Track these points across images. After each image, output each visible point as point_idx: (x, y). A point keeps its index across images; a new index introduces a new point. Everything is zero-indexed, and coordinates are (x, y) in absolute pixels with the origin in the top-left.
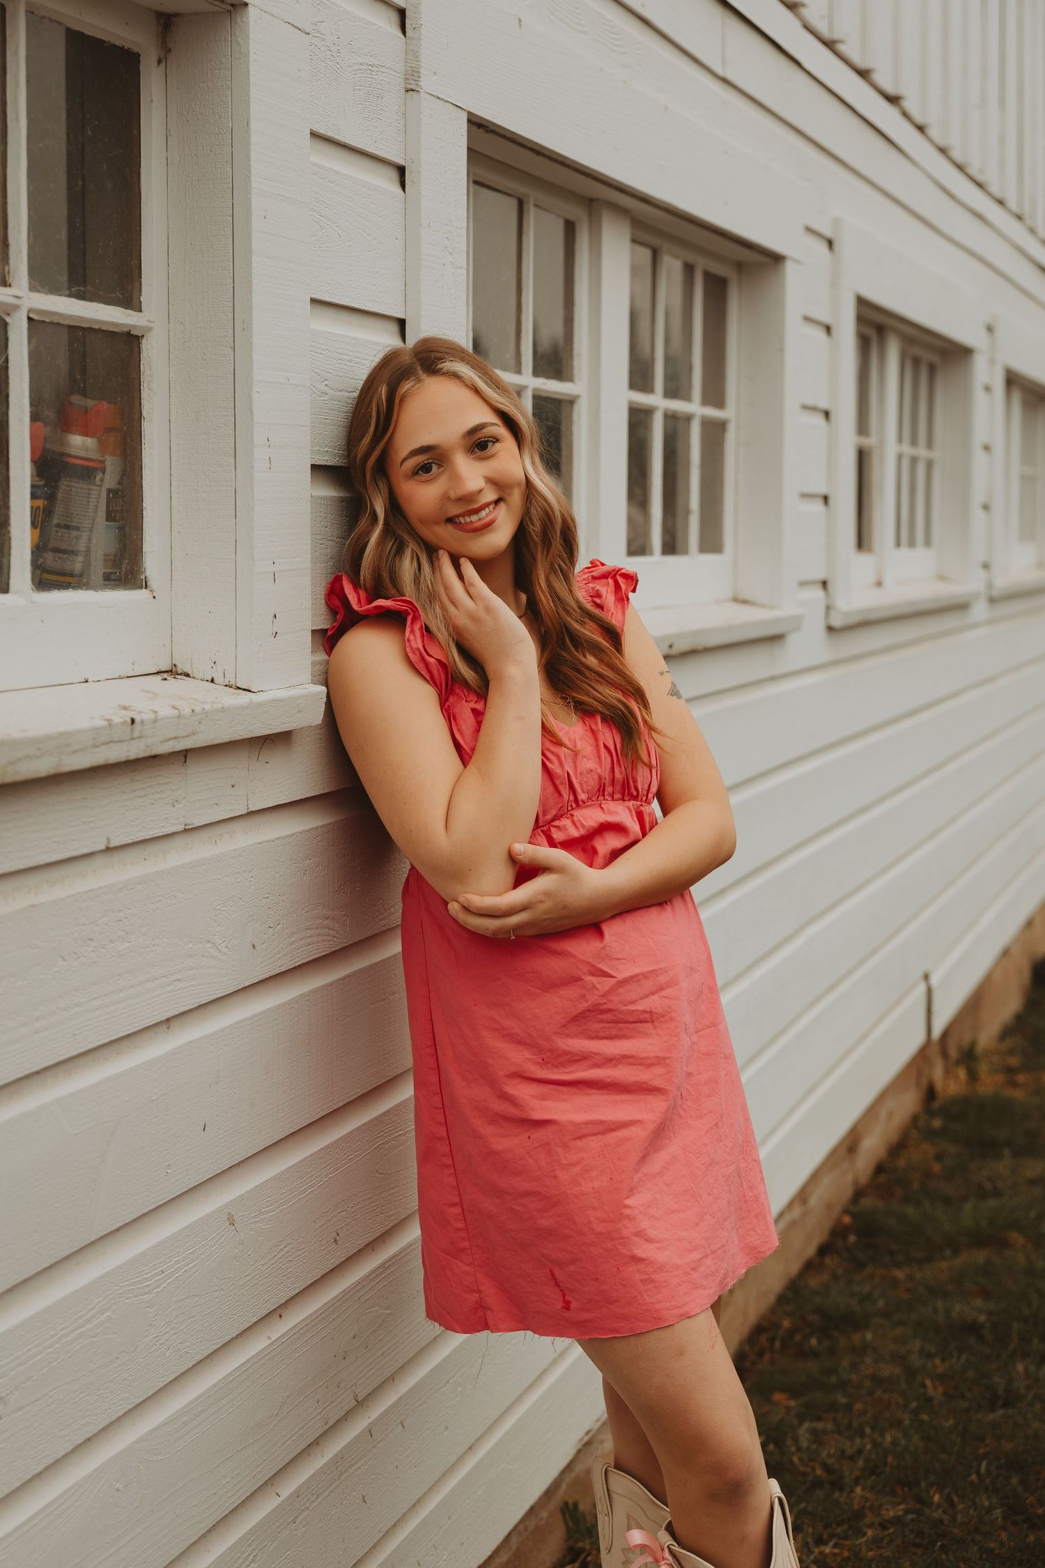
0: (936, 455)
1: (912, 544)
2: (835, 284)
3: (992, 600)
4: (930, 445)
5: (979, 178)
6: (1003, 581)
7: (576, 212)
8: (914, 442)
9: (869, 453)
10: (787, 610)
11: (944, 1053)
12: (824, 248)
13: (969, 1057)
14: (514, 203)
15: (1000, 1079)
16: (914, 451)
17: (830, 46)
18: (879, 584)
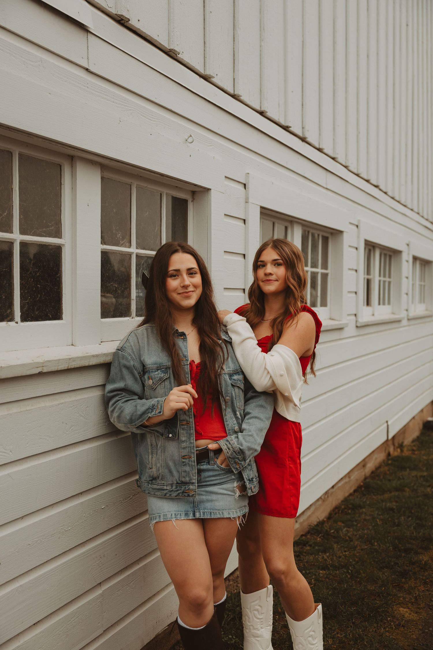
0: (391, 280)
1: (384, 304)
2: (358, 237)
3: (408, 320)
4: (390, 277)
5: (404, 204)
6: (412, 314)
7: (287, 224)
8: (384, 276)
9: (371, 280)
10: (344, 321)
11: (394, 444)
12: (355, 228)
13: (401, 446)
14: (272, 223)
15: (410, 452)
16: (385, 279)
17: (357, 175)
18: (373, 315)
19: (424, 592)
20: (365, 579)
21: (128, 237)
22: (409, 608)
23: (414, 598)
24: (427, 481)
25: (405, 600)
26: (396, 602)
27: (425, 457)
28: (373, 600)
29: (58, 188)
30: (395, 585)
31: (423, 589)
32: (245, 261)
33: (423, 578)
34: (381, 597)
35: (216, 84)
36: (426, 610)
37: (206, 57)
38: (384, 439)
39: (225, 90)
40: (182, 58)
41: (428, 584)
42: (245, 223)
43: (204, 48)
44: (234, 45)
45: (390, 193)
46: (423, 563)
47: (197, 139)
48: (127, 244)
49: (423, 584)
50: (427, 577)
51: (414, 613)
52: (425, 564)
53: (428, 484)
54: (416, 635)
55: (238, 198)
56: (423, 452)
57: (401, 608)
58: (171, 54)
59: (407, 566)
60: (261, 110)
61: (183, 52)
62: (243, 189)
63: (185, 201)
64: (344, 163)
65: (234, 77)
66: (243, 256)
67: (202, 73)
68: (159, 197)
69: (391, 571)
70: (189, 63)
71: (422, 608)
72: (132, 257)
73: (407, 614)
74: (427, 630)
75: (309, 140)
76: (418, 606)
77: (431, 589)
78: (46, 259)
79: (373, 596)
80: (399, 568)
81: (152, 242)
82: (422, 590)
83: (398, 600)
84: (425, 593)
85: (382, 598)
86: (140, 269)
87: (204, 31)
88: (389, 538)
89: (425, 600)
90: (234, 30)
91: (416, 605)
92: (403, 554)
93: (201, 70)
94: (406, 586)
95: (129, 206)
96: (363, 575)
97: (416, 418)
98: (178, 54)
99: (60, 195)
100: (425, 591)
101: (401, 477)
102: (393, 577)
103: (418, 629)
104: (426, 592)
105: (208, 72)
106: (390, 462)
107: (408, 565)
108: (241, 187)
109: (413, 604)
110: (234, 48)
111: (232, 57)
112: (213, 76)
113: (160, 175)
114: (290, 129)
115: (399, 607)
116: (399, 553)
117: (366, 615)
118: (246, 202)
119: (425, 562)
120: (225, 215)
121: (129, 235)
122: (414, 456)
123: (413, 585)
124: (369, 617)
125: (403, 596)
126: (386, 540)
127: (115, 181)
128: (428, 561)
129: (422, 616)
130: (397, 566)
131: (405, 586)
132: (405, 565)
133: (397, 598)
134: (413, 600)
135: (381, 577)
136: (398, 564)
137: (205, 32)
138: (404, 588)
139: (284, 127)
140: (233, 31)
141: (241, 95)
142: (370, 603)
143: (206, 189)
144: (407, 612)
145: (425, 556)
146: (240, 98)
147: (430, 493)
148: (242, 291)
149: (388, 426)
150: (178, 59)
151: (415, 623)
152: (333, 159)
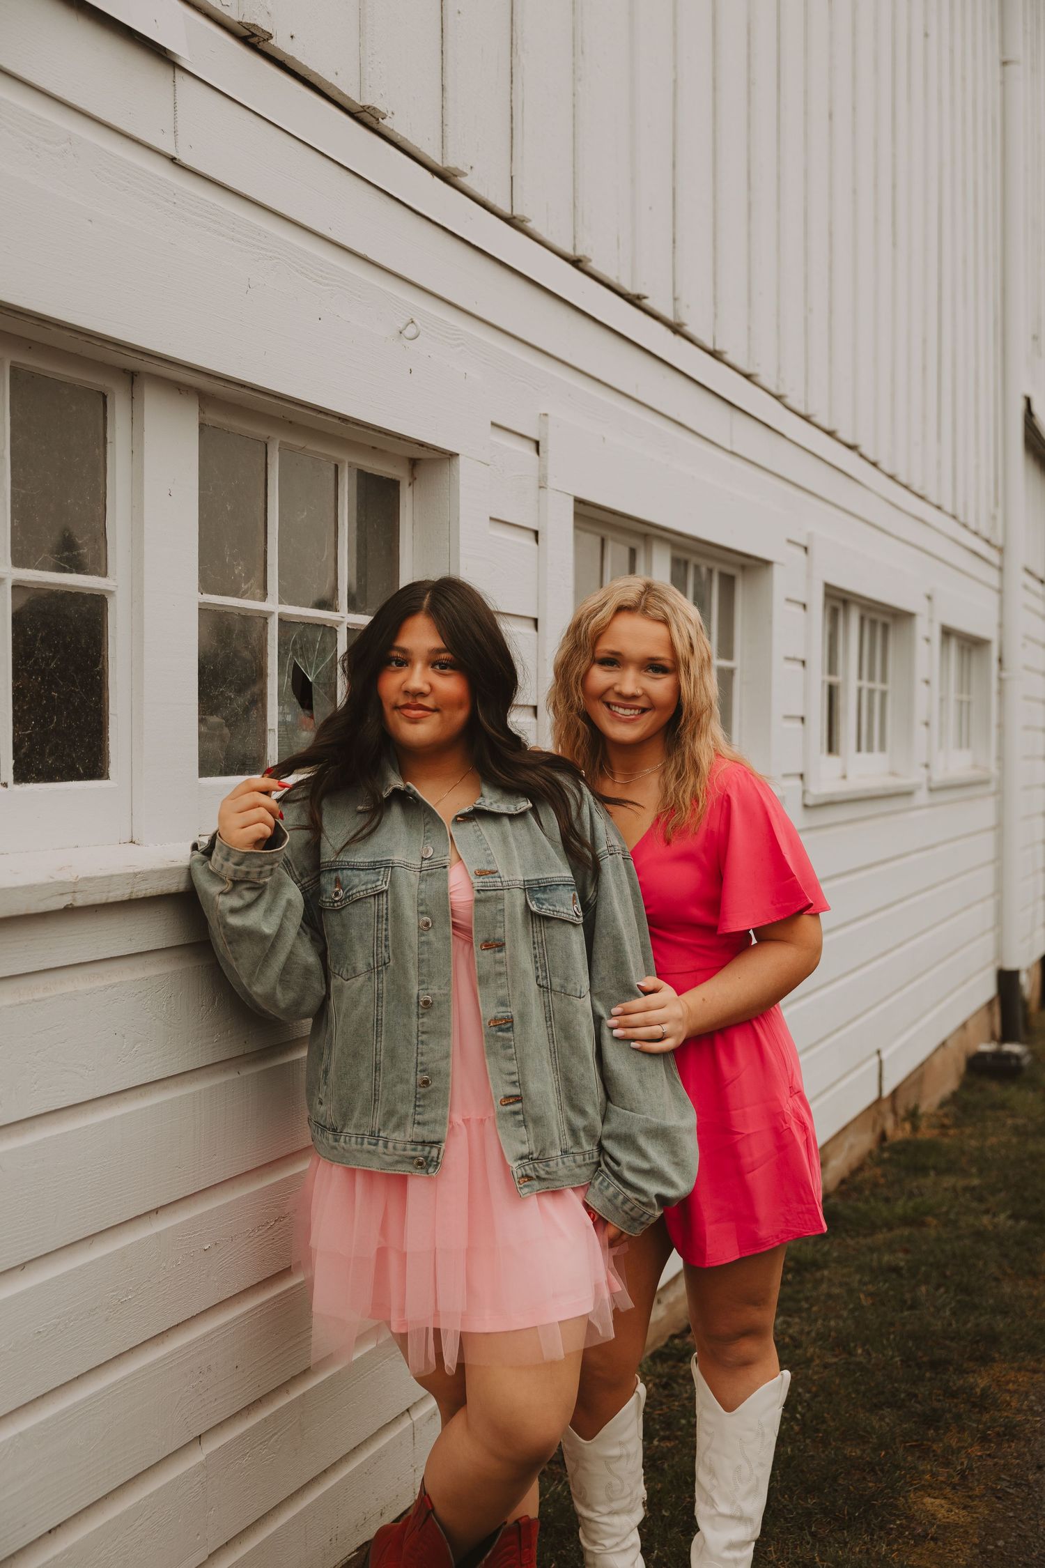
0: (888, 687)
1: (870, 749)
2: (806, 576)
3: (931, 790)
4: (884, 679)
6: (939, 777)
7: (635, 542)
8: (871, 678)
9: (837, 687)
11: (894, 1111)
12: (801, 552)
13: (913, 1115)
14: (598, 540)
15: (936, 1132)
16: (871, 685)
17: (806, 418)
18: (844, 777)
19: (981, 1460)
20: (838, 1432)
21: (259, 574)
22: (946, 1498)
23: (958, 1474)
24: (981, 1199)
25: (936, 1480)
26: (915, 1484)
27: (973, 1143)
28: (858, 1480)
29: (97, 451)
30: (911, 1446)
31: (979, 1454)
32: (538, 636)
33: (977, 1427)
34: (879, 1472)
35: (467, 190)
36: (987, 1501)
37: (446, 125)
38: (872, 1096)
39: (490, 205)
40: (391, 127)
41: (990, 1441)
42: (537, 541)
43: (443, 101)
44: (511, 94)
45: (884, 465)
46: (976, 1393)
47: (427, 330)
48: (258, 591)
49: (979, 1441)
50: (989, 1424)
51: (958, 1508)
52: (982, 1395)
53: (983, 1207)
54: (966, 1557)
55: (521, 476)
56: (968, 1131)
57: (928, 1498)
58: (365, 118)
59: (939, 1401)
60: (575, 256)
61: (393, 113)
62: (535, 455)
63: (393, 485)
64: (773, 389)
65: (511, 172)
66: (532, 623)
67: (438, 165)
68: (331, 474)
69: (900, 1413)
70: (407, 140)
71: (977, 1496)
72: (269, 625)
73: (943, 1511)
74: (991, 1545)
75: (690, 329)
76: (968, 1492)
77: (999, 1453)
78: (71, 627)
79: (858, 1472)
80: (918, 1406)
81: (315, 586)
82: (976, 1456)
83: (920, 1479)
84: (984, 1463)
85: (881, 1475)
86: (287, 654)
87: (442, 59)
88: (892, 1337)
89: (984, 1479)
90: (511, 56)
91: (964, 1490)
92: (928, 1375)
93: (435, 157)
94: (938, 1447)
95: (263, 496)
96: (832, 1424)
97: (950, 1044)
98: (383, 119)
99: (102, 471)
100: (984, 1457)
101: (916, 1191)
102: (905, 1426)
103: (969, 1543)
104: (985, 1460)
105: (451, 162)
106: (886, 1155)
107: (941, 1398)
108: (529, 450)
109: (957, 1487)
110: (511, 101)
111: (508, 123)
112: (465, 171)
113: (340, 418)
114: (645, 302)
115: (922, 1495)
116: (916, 1372)
117: (844, 1515)
118: (540, 487)
119: (983, 1390)
120: (491, 519)
121: (262, 568)
122: (946, 1141)
123: (954, 1444)
124: (850, 1519)
125: (931, 1470)
126: (885, 1342)
127: (229, 432)
128: (990, 1386)
129: (978, 1515)
130: (915, 1402)
131: (935, 1447)
132: (933, 1398)
133: (916, 1475)
134: (956, 1479)
135: (877, 1427)
136: (916, 1396)
137: (444, 60)
138: (934, 1451)
139: (630, 297)
140: (510, 58)
141: (530, 218)
142: (851, 1487)
143: (445, 454)
144: (943, 1507)
145: (982, 1378)
146: (526, 226)
147: (990, 1228)
148: (531, 711)
149: (881, 1062)
150: (380, 130)
151: (962, 1530)
152: (748, 377)
